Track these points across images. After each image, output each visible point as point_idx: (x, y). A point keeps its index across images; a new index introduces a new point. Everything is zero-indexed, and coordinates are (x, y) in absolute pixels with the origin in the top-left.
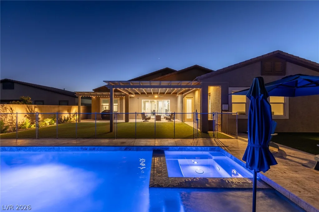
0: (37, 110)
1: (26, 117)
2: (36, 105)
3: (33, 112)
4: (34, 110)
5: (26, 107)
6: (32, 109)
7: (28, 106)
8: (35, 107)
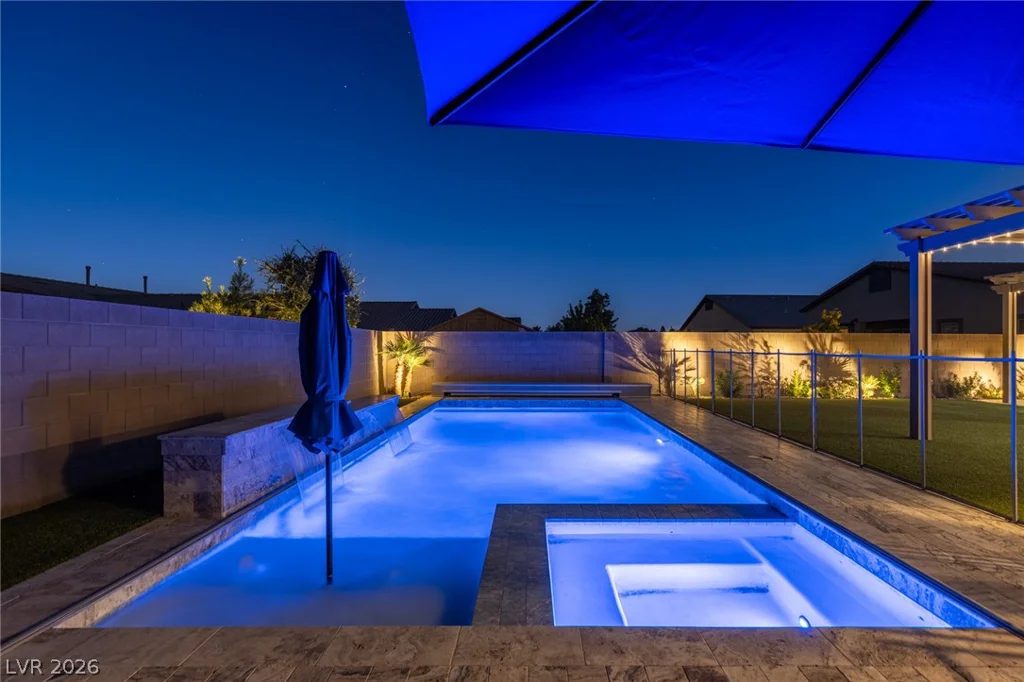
0: (839, 348)
1: (805, 367)
2: (835, 335)
3: (826, 353)
4: (831, 348)
5: (805, 339)
6: (823, 345)
7: (809, 337)
8: (834, 340)
